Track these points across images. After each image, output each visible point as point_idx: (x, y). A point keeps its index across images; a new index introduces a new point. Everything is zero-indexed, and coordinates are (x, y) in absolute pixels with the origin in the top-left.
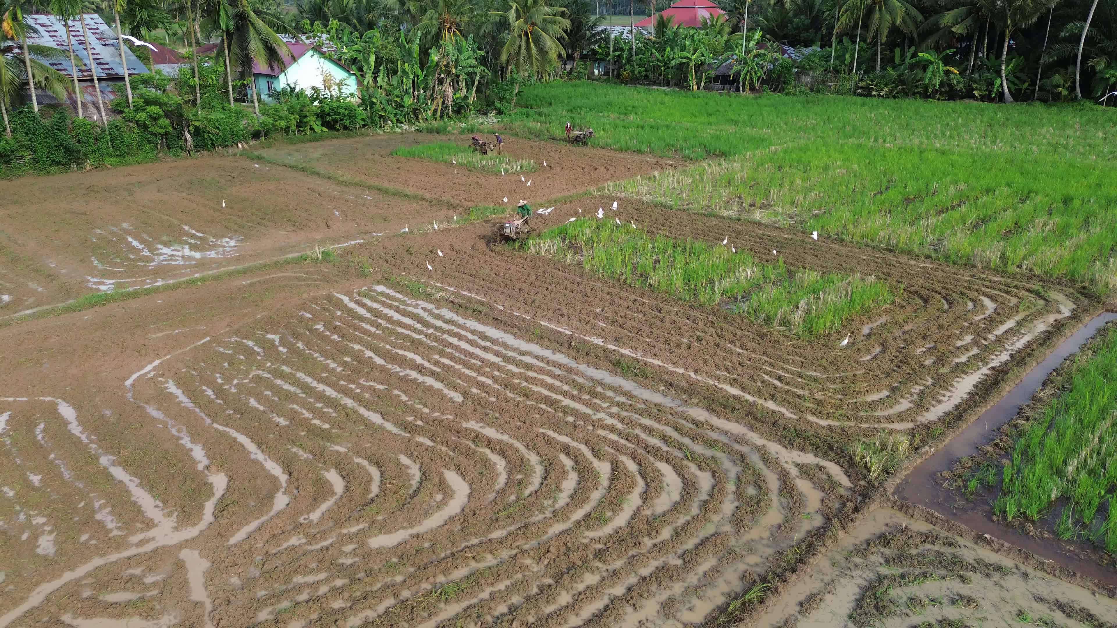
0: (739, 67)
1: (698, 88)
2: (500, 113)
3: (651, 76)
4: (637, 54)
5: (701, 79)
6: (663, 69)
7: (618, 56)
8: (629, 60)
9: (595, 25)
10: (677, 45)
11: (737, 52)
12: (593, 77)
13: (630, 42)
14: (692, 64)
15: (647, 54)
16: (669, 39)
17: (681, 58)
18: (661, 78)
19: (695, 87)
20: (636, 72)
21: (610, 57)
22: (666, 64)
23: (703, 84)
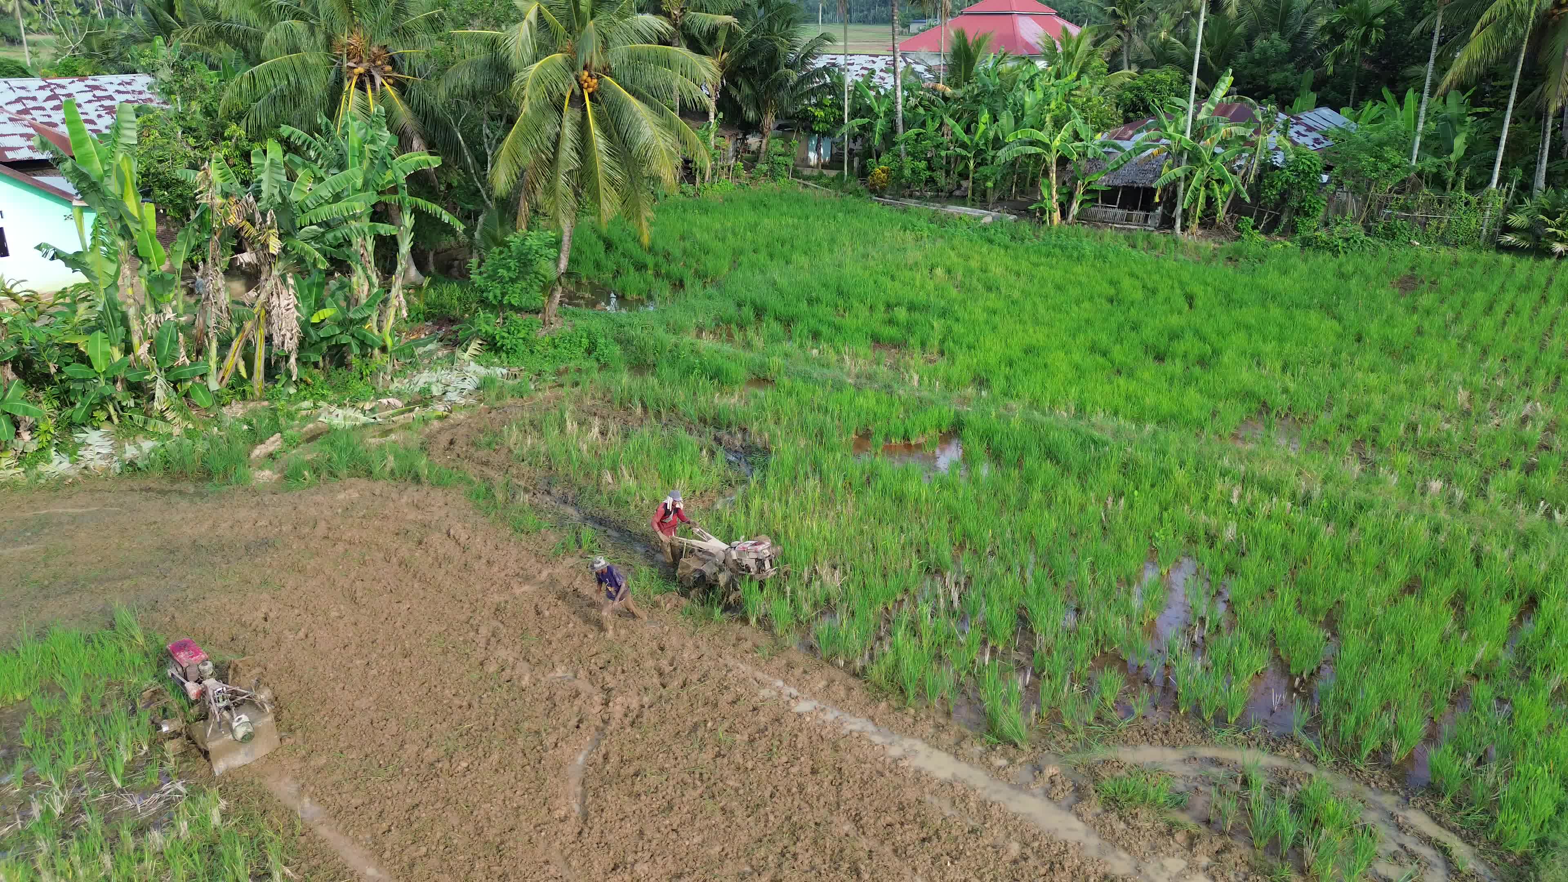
0: (1179, 172)
1: (1064, 215)
2: (492, 346)
3: (941, 178)
4: (907, 125)
5: (1071, 196)
6: (971, 165)
7: (863, 127)
8: (889, 137)
9: (810, 54)
10: (1005, 107)
11: (1171, 130)
12: (807, 172)
13: (890, 96)
14: (1051, 159)
15: (932, 126)
16: (984, 91)
17: (1023, 143)
18: (967, 184)
19: (1057, 216)
20: (907, 172)
21: (845, 129)
22: (979, 153)
23: (1075, 208)
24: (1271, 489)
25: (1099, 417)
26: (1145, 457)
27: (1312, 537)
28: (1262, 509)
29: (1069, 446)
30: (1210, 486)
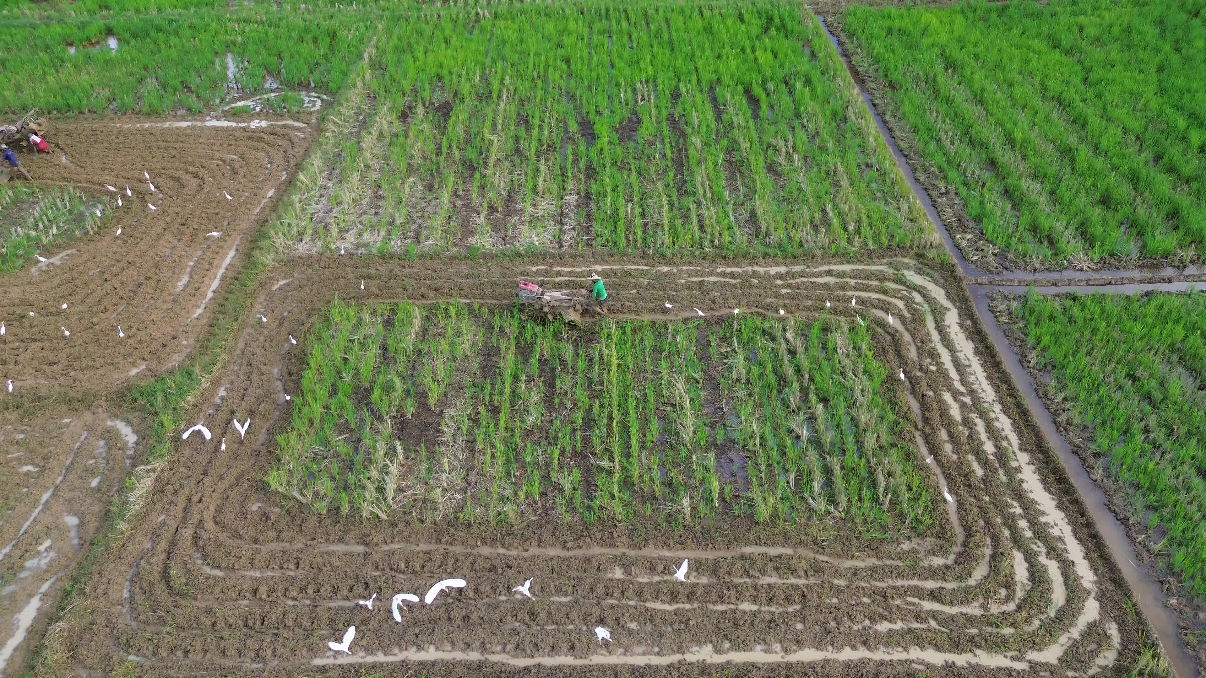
24: (247, 21)
25: (169, 10)
26: (196, 21)
27: (267, 33)
28: (247, 29)
29: (163, 24)
30: (226, 26)
